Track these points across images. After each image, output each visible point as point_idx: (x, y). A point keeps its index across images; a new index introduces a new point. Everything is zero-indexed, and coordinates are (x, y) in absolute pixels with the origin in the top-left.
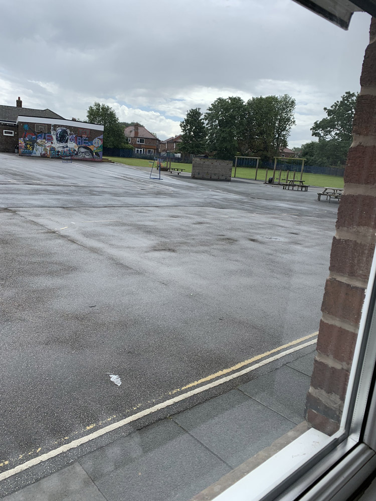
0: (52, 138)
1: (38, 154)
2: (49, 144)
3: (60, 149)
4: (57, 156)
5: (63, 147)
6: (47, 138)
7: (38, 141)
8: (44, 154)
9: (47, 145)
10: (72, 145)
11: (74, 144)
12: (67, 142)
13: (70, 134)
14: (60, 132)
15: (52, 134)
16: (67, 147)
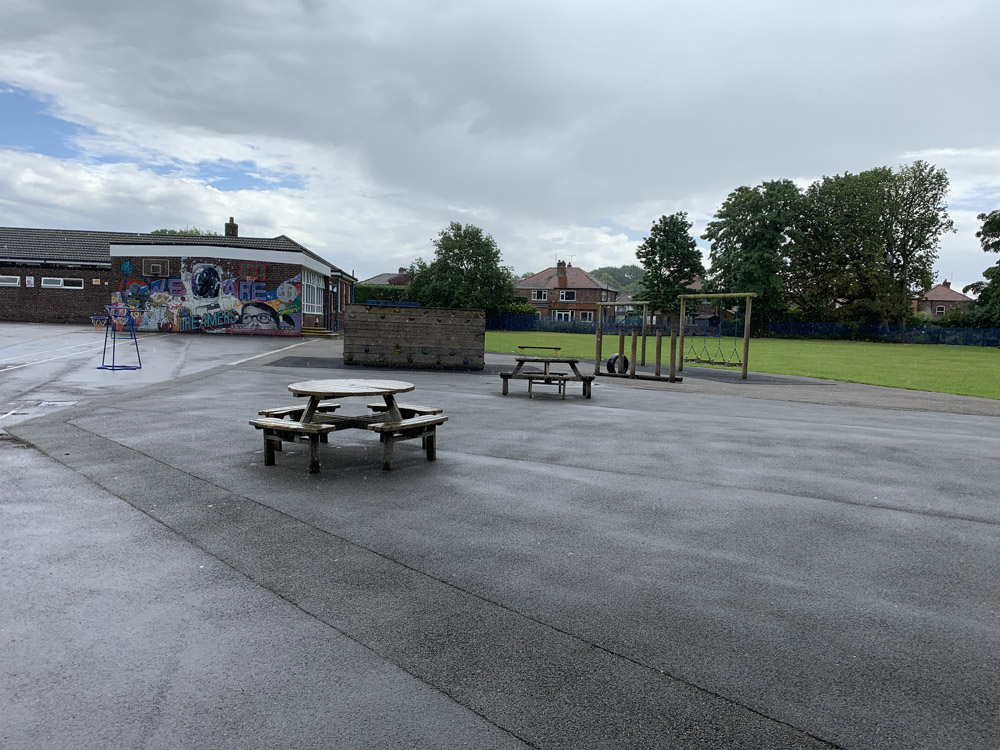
0: (184, 288)
1: (153, 325)
2: (177, 301)
3: (201, 313)
4: (196, 328)
5: (209, 307)
6: (171, 287)
7: (152, 296)
8: (167, 325)
9: (172, 304)
10: (228, 302)
11: (233, 299)
12: (216, 294)
13: (224, 278)
14: (202, 274)
15: (183, 278)
16: (217, 306)
